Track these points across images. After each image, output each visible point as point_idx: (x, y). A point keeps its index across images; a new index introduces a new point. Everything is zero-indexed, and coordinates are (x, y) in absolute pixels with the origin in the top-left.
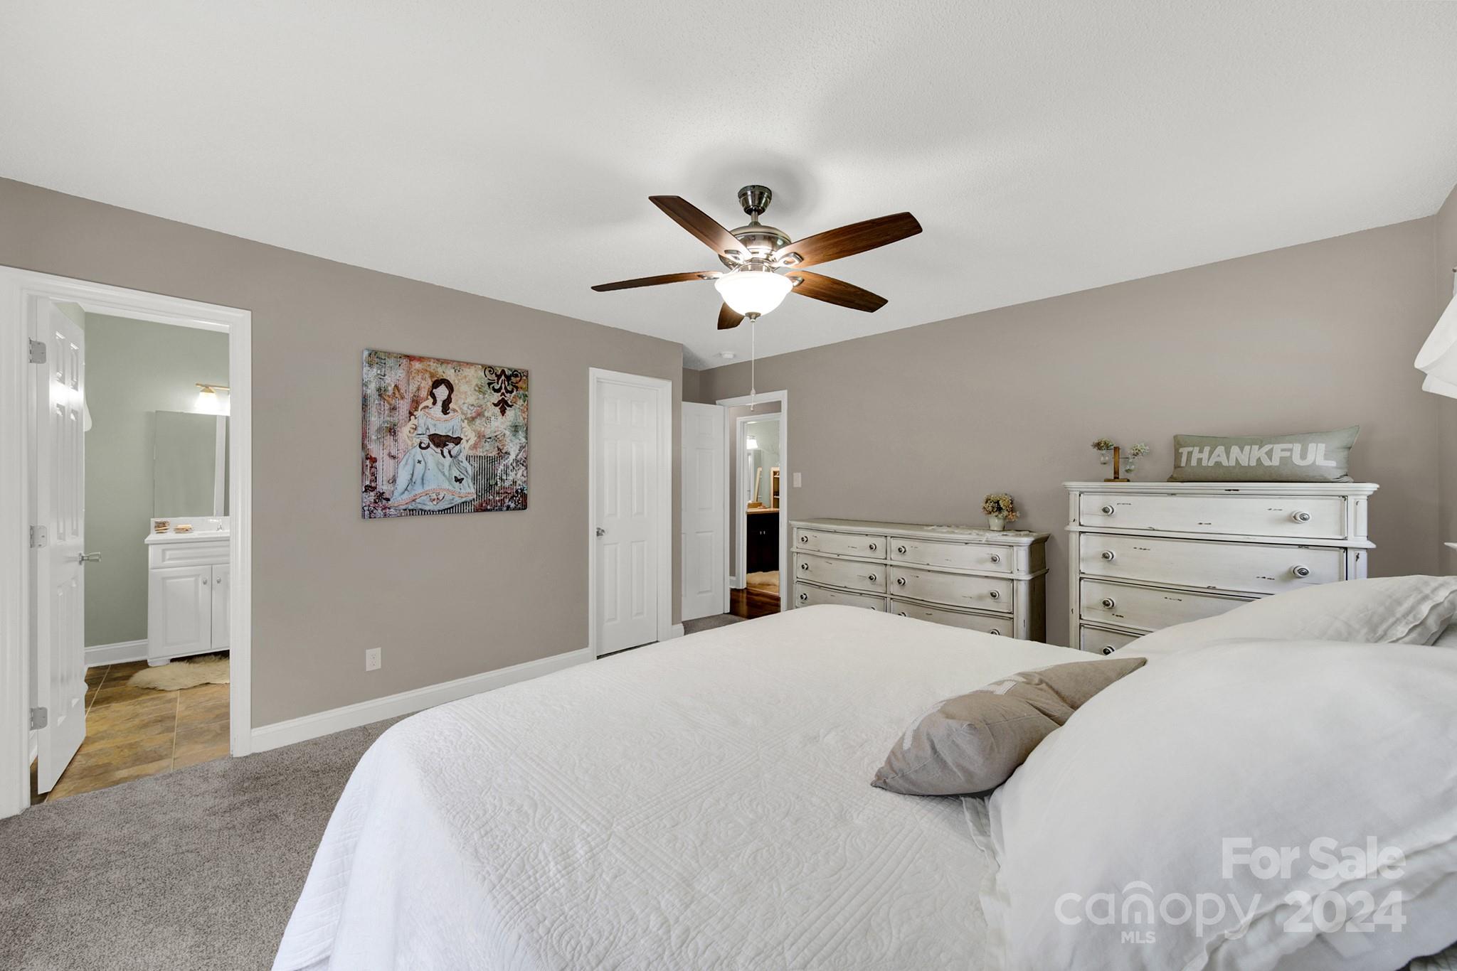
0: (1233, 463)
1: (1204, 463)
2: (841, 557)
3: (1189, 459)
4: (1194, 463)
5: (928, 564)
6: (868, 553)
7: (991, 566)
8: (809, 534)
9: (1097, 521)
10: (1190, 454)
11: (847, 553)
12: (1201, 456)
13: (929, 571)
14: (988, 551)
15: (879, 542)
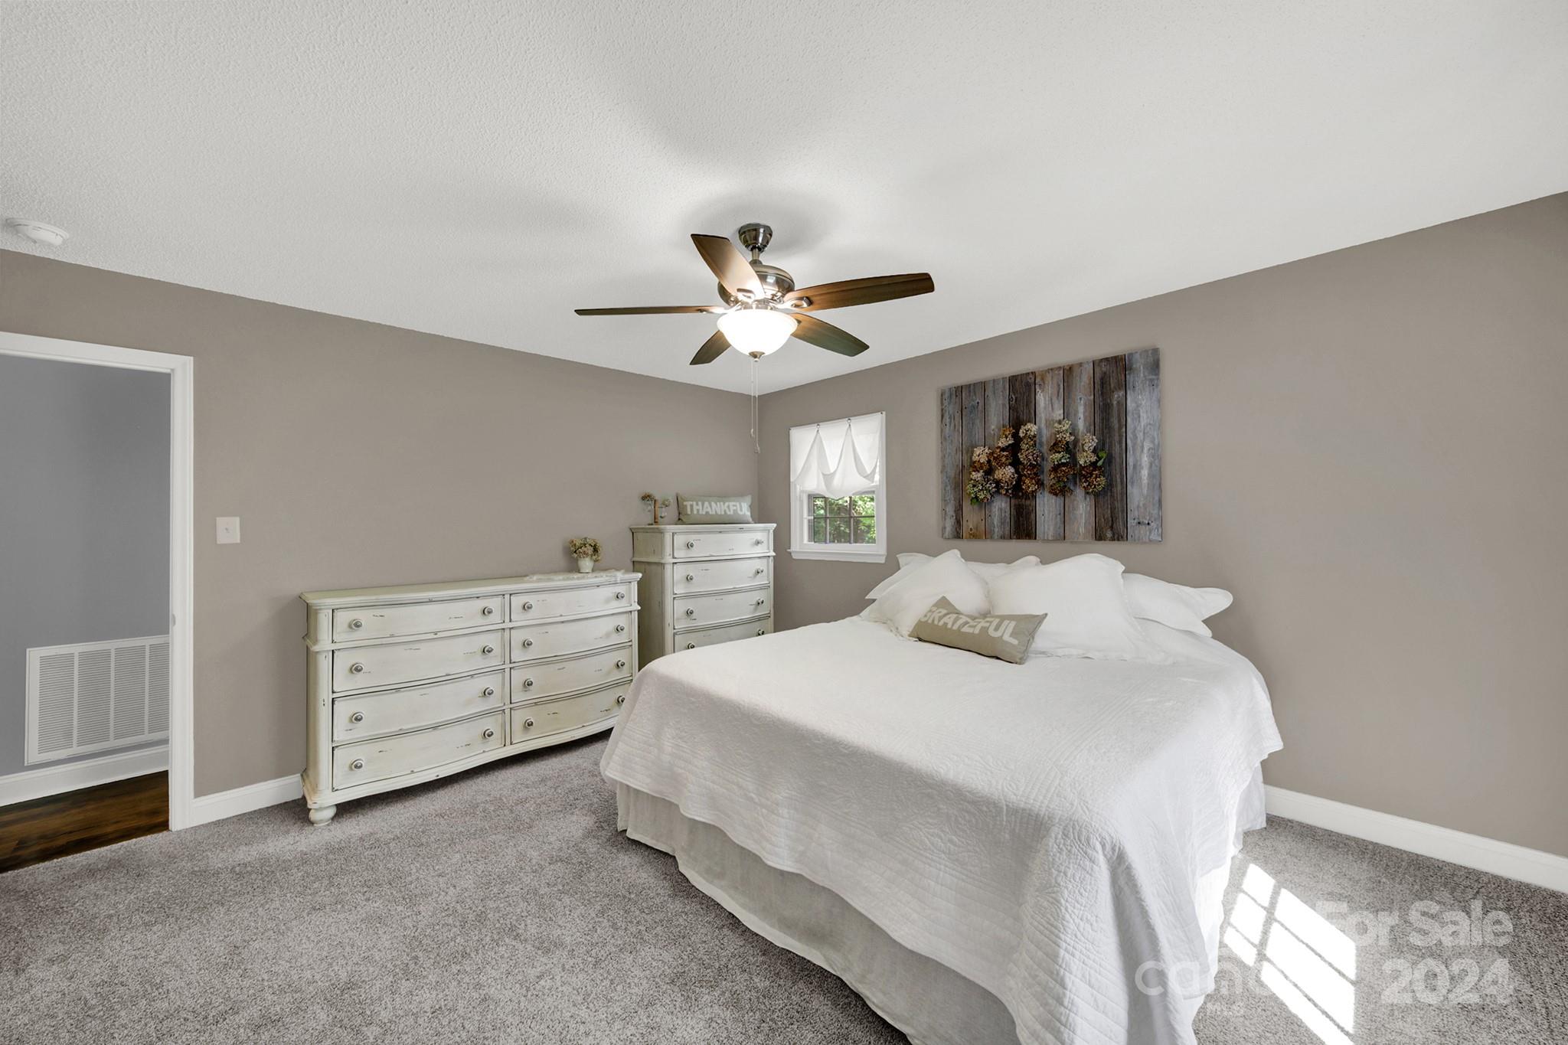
0: (714, 513)
1: (701, 512)
2: (440, 635)
3: (692, 510)
4: (695, 512)
5: (561, 616)
6: (480, 620)
7: (615, 603)
8: (360, 615)
9: (681, 554)
10: (692, 506)
11: (448, 627)
12: (698, 508)
13: (563, 622)
14: (609, 591)
15: (494, 604)
